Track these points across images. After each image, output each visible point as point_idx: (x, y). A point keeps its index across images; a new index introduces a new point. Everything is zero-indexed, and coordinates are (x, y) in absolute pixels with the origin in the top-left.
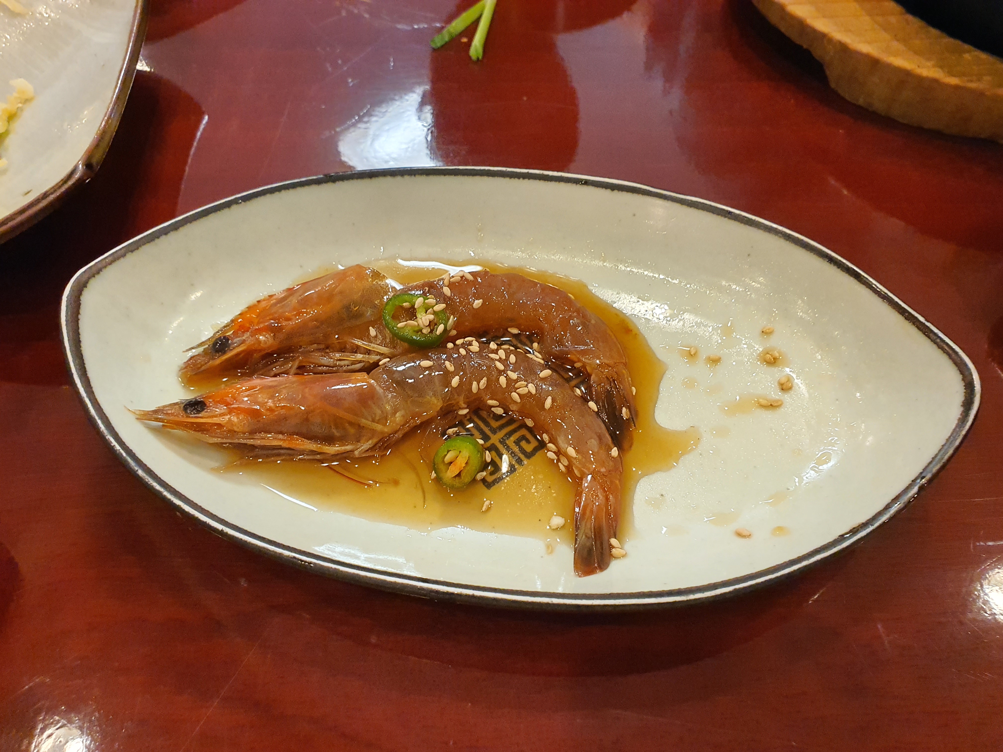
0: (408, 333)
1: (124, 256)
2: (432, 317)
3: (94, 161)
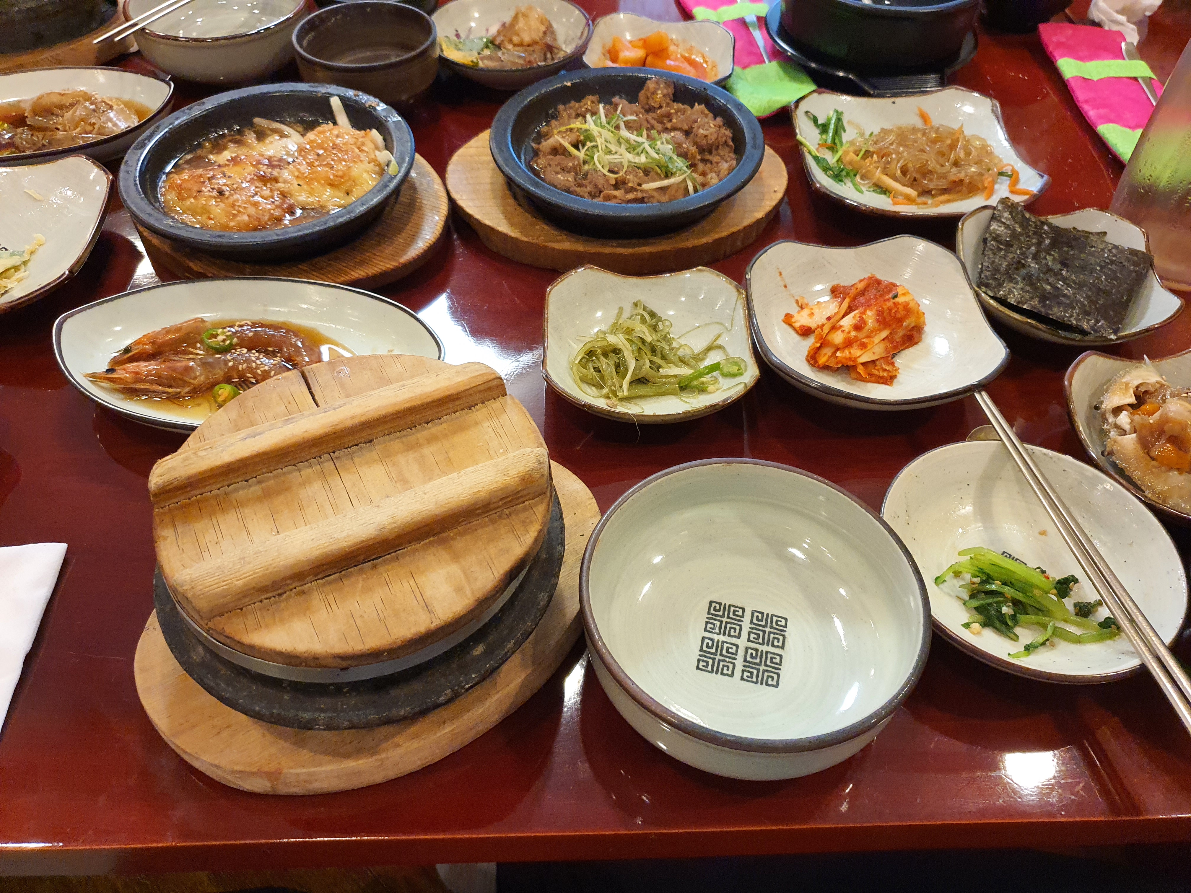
0: (213, 345)
1: (85, 310)
2: (224, 337)
3: (74, 271)
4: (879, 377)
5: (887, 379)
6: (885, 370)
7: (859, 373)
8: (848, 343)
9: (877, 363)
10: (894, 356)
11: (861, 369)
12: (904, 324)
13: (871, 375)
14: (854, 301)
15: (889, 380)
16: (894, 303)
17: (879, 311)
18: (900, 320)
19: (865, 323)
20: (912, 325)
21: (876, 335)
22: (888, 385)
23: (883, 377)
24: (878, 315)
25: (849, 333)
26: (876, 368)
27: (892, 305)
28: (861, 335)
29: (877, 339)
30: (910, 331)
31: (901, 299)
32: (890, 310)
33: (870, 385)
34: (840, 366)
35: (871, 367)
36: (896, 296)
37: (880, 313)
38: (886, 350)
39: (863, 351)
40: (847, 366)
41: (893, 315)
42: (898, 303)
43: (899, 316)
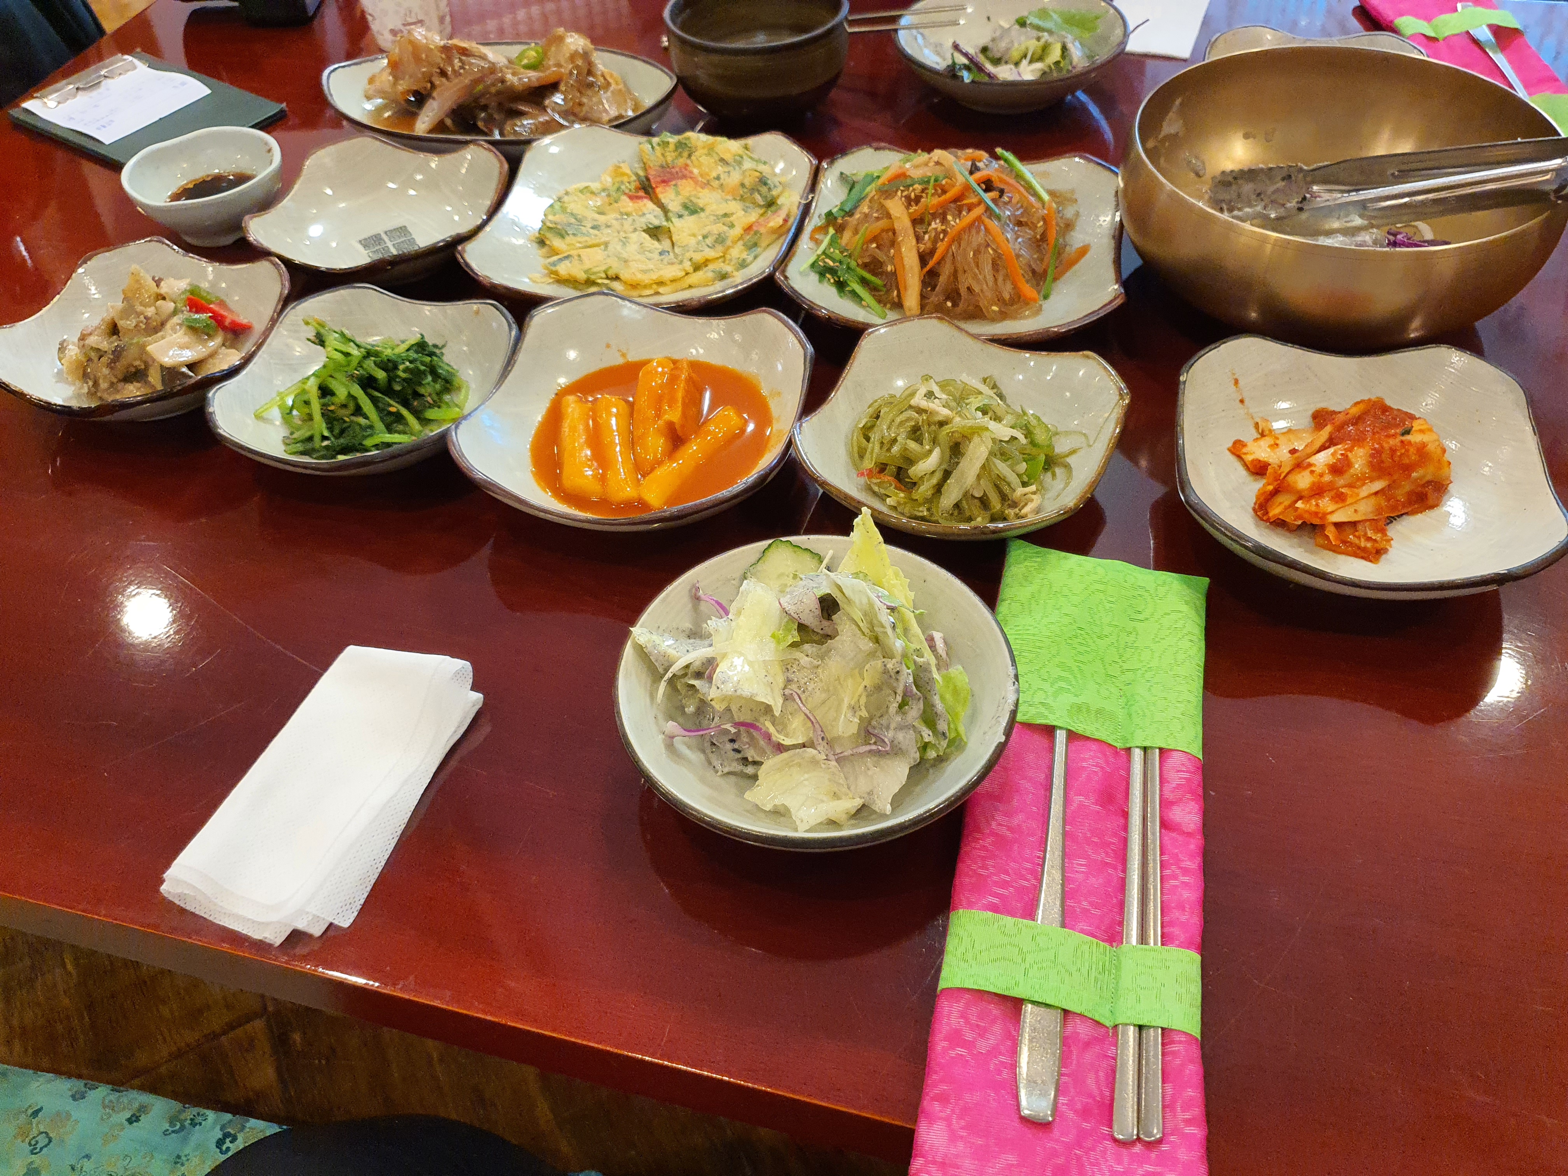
4: (1359, 548)
5: (1371, 553)
6: (1369, 539)
7: (1327, 537)
8: (1318, 491)
9: (1360, 527)
10: (1391, 520)
11: (1331, 532)
12: (1414, 475)
13: (1344, 542)
14: (1339, 431)
15: (1375, 554)
16: (1402, 442)
17: (1375, 449)
18: (1408, 469)
19: (1349, 465)
20: (1429, 477)
21: (1364, 484)
22: (1371, 561)
23: (1364, 550)
24: (1372, 456)
25: (1321, 475)
26: (1357, 534)
27: (1399, 444)
28: (1341, 481)
29: (1365, 491)
30: (1423, 486)
31: (1415, 438)
32: (1393, 451)
33: (1342, 558)
34: (1299, 522)
35: (1348, 530)
36: (1407, 432)
37: (1377, 453)
38: (1379, 510)
39: (1340, 505)
40: (1312, 524)
41: (1397, 459)
42: (1410, 443)
43: (1406, 461)
